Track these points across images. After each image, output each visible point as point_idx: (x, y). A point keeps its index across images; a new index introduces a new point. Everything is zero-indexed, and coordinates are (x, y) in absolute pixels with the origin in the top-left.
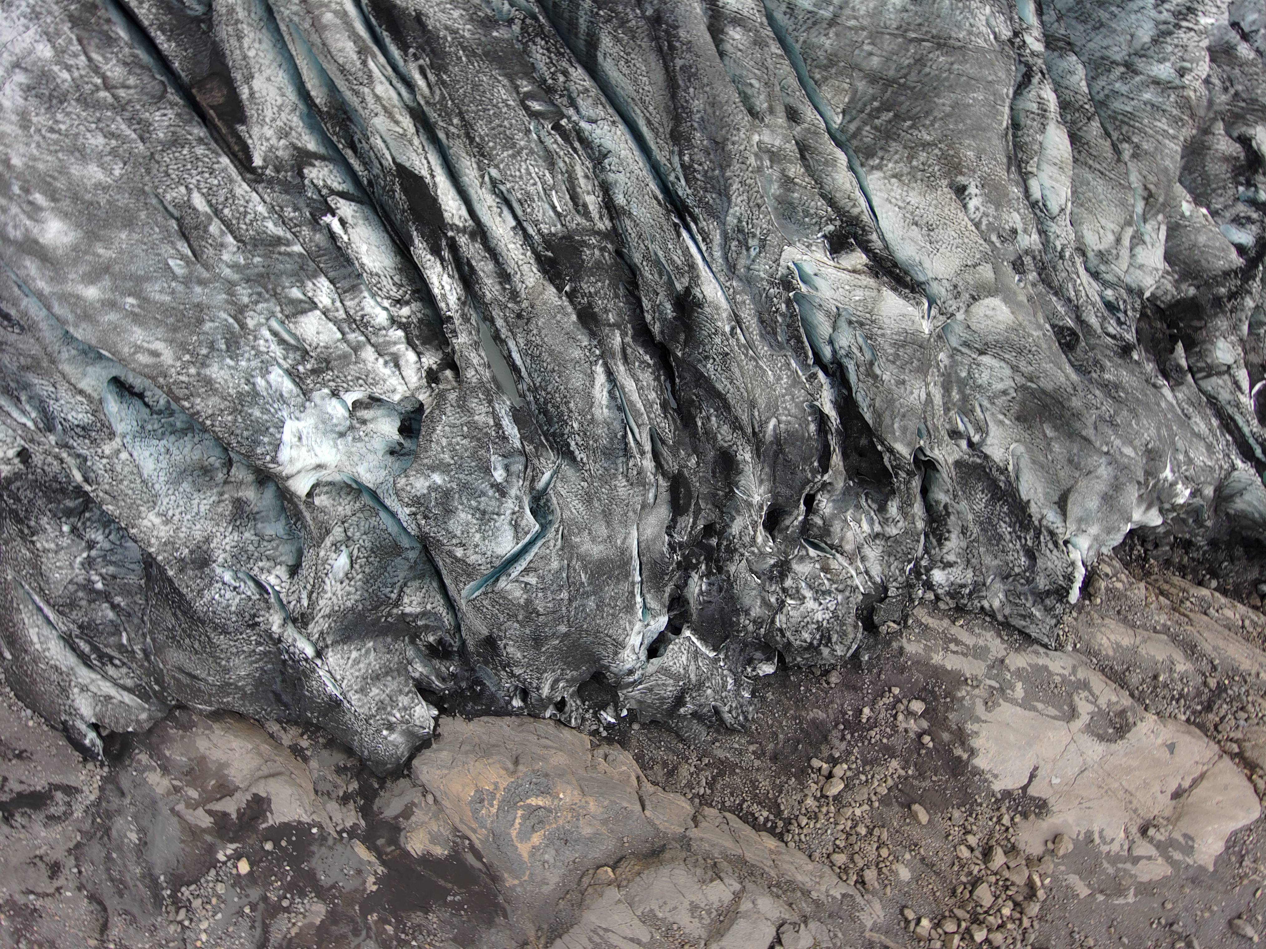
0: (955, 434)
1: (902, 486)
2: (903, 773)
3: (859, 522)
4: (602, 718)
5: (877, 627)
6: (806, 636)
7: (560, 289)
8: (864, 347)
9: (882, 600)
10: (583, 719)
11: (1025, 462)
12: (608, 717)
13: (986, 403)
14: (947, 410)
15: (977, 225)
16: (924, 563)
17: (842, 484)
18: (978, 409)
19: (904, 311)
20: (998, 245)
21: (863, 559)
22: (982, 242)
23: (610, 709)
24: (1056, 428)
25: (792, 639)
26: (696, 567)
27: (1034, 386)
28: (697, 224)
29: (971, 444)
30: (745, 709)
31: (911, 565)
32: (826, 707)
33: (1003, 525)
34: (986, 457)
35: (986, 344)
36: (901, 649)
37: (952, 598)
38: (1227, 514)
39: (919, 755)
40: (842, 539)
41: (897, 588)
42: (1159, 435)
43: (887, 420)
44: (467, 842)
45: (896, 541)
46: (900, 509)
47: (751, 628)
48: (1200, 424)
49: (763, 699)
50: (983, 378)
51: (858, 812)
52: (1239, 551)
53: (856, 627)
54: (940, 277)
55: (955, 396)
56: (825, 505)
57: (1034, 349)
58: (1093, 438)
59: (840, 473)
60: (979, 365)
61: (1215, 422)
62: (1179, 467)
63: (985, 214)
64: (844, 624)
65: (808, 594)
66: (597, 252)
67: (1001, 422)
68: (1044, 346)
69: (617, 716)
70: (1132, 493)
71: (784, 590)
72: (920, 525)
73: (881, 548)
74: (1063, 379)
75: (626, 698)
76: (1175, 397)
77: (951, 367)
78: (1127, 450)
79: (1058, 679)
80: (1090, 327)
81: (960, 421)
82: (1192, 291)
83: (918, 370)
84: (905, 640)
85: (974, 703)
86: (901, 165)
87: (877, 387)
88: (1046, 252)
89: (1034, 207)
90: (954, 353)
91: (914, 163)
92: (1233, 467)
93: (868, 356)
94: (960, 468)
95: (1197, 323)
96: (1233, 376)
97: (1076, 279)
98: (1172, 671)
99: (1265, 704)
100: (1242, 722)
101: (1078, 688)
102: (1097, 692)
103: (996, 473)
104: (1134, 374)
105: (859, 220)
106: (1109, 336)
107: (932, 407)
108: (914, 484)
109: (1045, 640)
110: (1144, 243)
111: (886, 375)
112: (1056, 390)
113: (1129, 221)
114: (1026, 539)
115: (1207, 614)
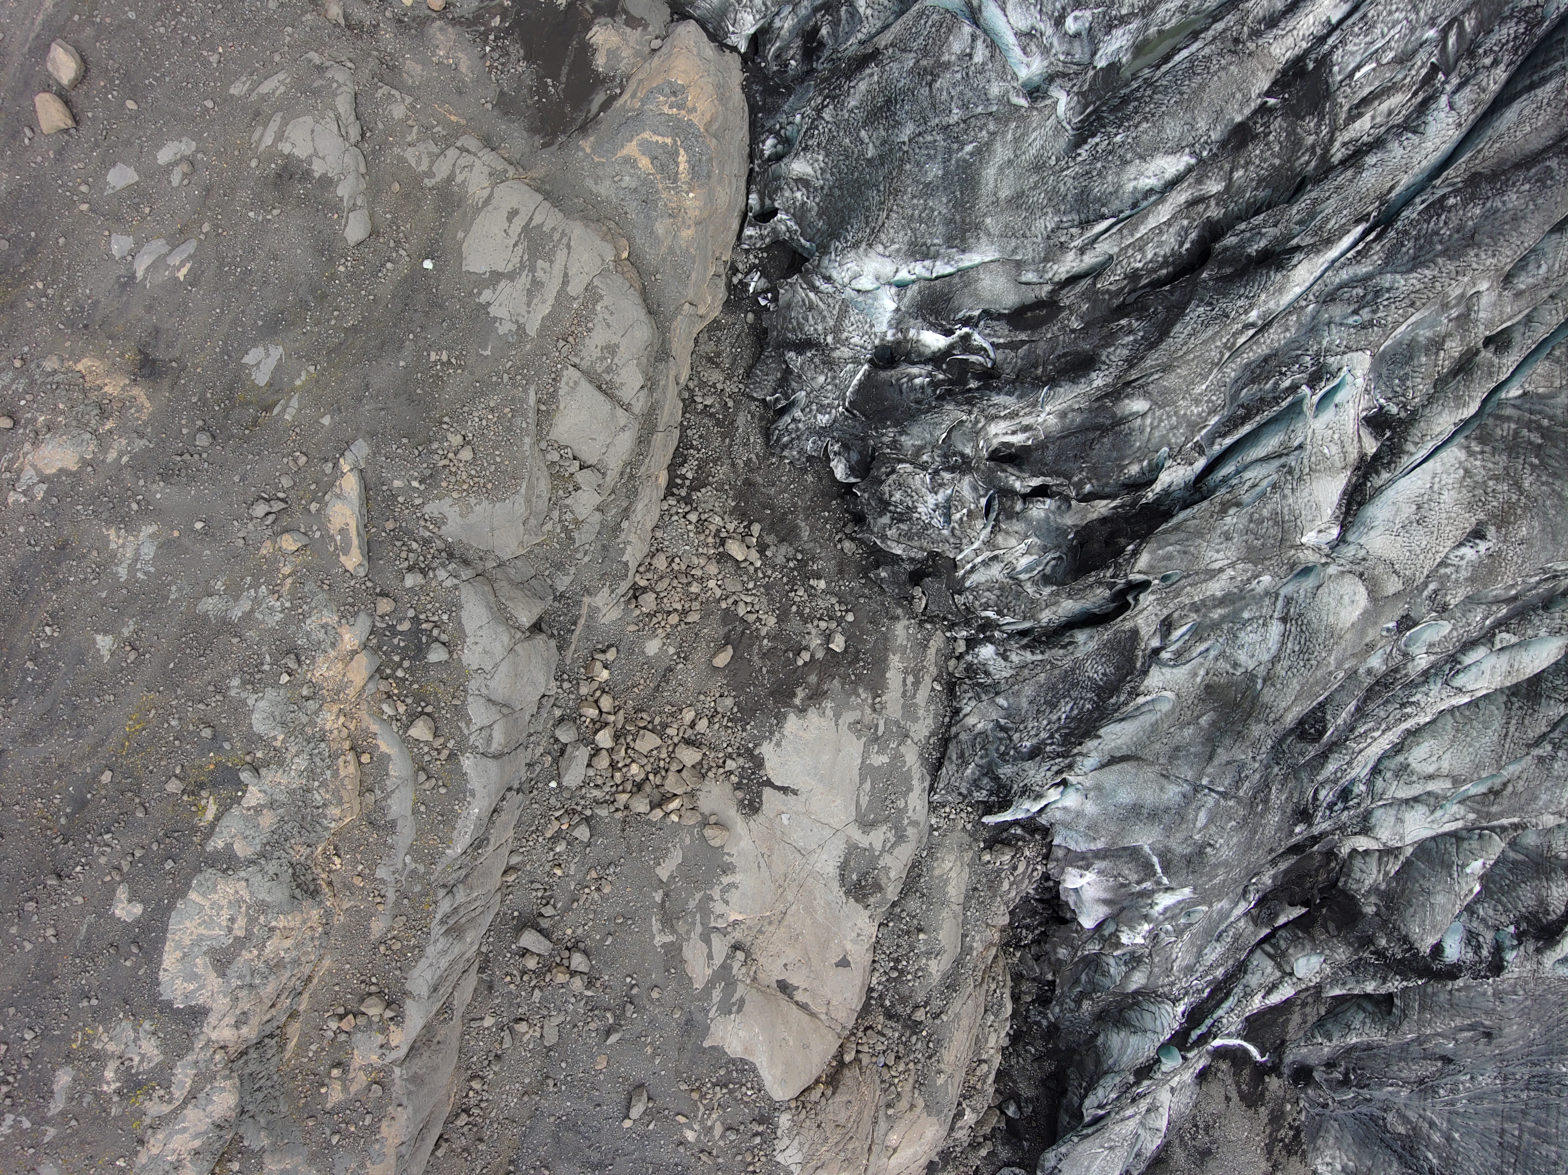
0: (1167, 626)
1: (1090, 580)
2: (762, 633)
3: (1028, 552)
4: (753, 274)
5: (919, 582)
6: (897, 496)
7: (1269, 93)
8: (1258, 488)
9: (949, 587)
10: (747, 251)
11: (1149, 719)
12: (755, 282)
13: (1212, 654)
14: (1197, 606)
15: (1443, 564)
16: (997, 632)
17: (1069, 523)
18: (1202, 647)
20: (1425, 593)
21: (989, 561)
22: (1426, 572)
23: (763, 284)
24: (1213, 724)
25: (890, 481)
26: (938, 368)
27: (1259, 687)
28: (1373, 241)
29: (1156, 651)
30: (795, 442)
31: (994, 616)
32: (815, 540)
33: (1068, 707)
34: (1145, 673)
35: (1300, 616)
36: (896, 619)
37: (966, 668)
38: (1096, 1035)
39: (786, 650)
40: (1007, 533)
41: (965, 604)
43: (1172, 538)
44: (618, 91)
45: (1018, 595)
47: (886, 439)
48: (1213, 953)
49: (804, 471)
50: (1247, 637)
51: (712, 584)
52: (1050, 1066)
53: (922, 549)
54: (1365, 546)
55: (1216, 614)
56: (1039, 510)
57: (1314, 662)
58: (1216, 762)
59: (1081, 518)
60: (1264, 625)
61: (1219, 973)
62: (1171, 917)
63: (1458, 569)
64: (920, 538)
65: (941, 497)
66: (1310, 140)
67: (1195, 675)
68: (1319, 674)
69: (756, 294)
71: (936, 472)
72: (1046, 617)
73: (1005, 580)
74: (1282, 706)
75: (791, 285)
76: (1238, 919)
77: (1254, 597)
78: (1202, 818)
79: (901, 804)
80: (1323, 765)
81: (1184, 629)
82: (1370, 910)
83: (1250, 549)
84: (906, 622)
85: (854, 709)
86: (1483, 472)
87: (1212, 516)
88: (1405, 686)
89: (1453, 659)
90: (1272, 595)
91: (1491, 483)
92: (1175, 1001)
93: (1246, 498)
94: (1130, 638)
95: (1331, 926)
96: (1281, 981)
97: (1376, 734)
98: (928, 954)
99: (908, 1087)
100: (882, 1060)
101: (896, 828)
102: (896, 852)
103: (1128, 687)
104: (1279, 829)
105: (1403, 452)
106: (1316, 792)
107: (1205, 581)
108: (1098, 591)
109: (941, 786)
110: (1432, 812)
111: (1231, 519)
112: (1265, 706)
113: (1457, 781)
114: (1052, 744)
115: (986, 1011)
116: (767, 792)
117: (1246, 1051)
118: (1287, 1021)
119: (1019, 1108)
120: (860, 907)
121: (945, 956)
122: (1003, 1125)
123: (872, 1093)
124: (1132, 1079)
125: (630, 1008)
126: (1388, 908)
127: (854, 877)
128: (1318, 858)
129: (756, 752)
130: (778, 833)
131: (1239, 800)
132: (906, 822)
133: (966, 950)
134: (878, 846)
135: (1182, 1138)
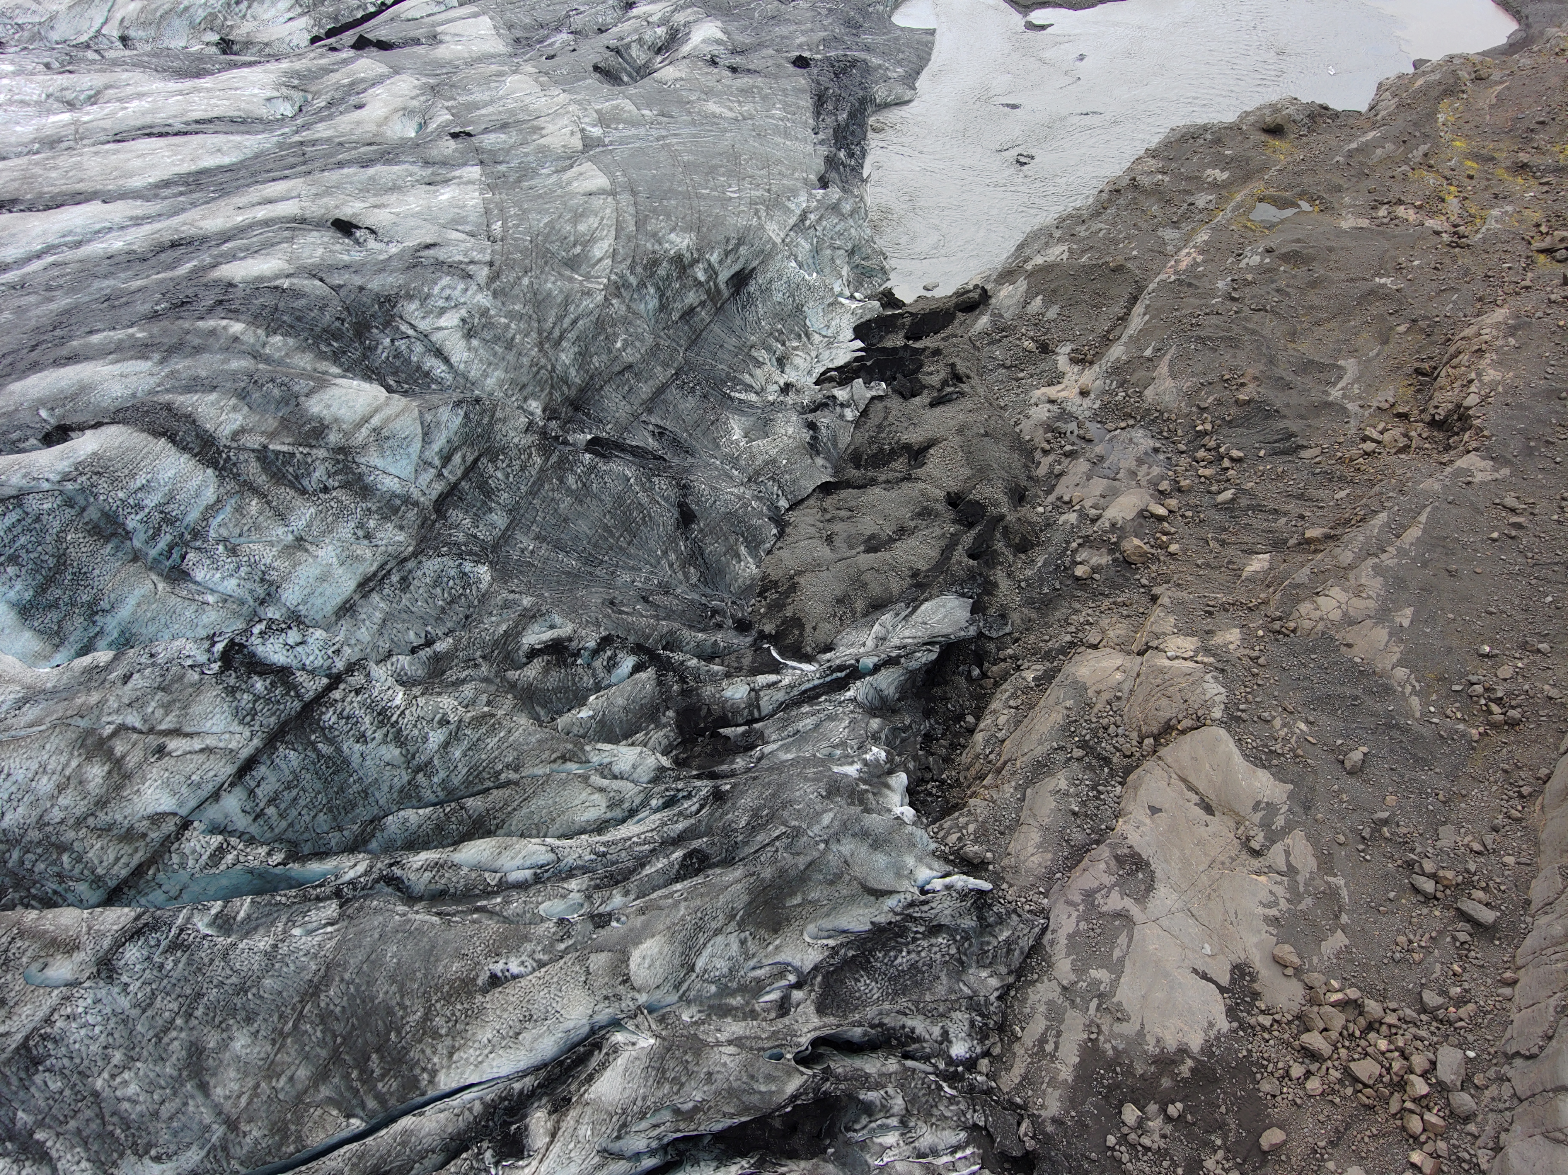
0: (783, 1007)
1: (842, 1087)
2: (1220, 1154)
3: (884, 1149)
5: (1027, 1152)
8: (653, 1121)
9: (990, 1136)
11: (827, 923)
13: (751, 963)
14: (753, 1015)
15: (541, 964)
16: (942, 1066)
17: (831, 1167)
18: (758, 973)
19: (620, 1070)
20: (571, 942)
21: (935, 1152)
22: (563, 961)
24: (792, 894)
27: (741, 913)
29: (798, 986)
31: (944, 1085)
33: (899, 960)
34: (816, 968)
35: (682, 966)
36: (1054, 1120)
37: (987, 1037)
38: (899, 700)
39: (1194, 1124)
41: (975, 1111)
42: (813, 780)
43: (755, 1099)
45: (913, 1101)
46: (869, 1089)
48: (806, 723)
50: (722, 965)
52: (937, 691)
54: (590, 1012)
55: (738, 999)
57: (699, 915)
58: (809, 859)
59: (816, 1167)
60: (705, 971)
61: (806, 709)
62: (848, 756)
63: (532, 954)
67: (777, 948)
68: (698, 903)
70: (873, 820)
72: (893, 1065)
73: (920, 1123)
74: (739, 886)
76: (775, 740)
77: (701, 1004)
78: (827, 819)
79: (1083, 926)
80: (685, 831)
81: (767, 998)
82: (670, 713)
83: (698, 1054)
84: (1043, 1113)
85: (1121, 1035)
86: (440, 1047)
87: (710, 1108)
88: (594, 871)
89: (537, 879)
90: (685, 1000)
91: (443, 1031)
92: (853, 700)
93: (666, 1116)
94: (826, 1007)
95: (704, 712)
96: (762, 688)
97: (635, 839)
98: (1066, 794)
99: (1099, 706)
100: (1120, 731)
101: (1092, 905)
102: (1096, 884)
103: (837, 959)
104: (743, 792)
105: (486, 1106)
106: (698, 811)
107: (746, 1037)
108: (840, 1070)
109: (1037, 930)
110: (611, 763)
111: (696, 1094)
112: (750, 893)
113: (585, 779)
114: (917, 932)
115: (1003, 741)
116: (1225, 981)
117: (780, 654)
118: (753, 662)
119: (969, 672)
120: (1137, 849)
121: (1050, 788)
122: (986, 664)
123: (1133, 711)
124: (903, 660)
125: (1366, 833)
126: (658, 710)
127: (1140, 876)
128: (694, 764)
129: (1235, 1025)
130: (1215, 938)
131: (785, 823)
132: (1081, 908)
133: (1022, 788)
134: (1115, 894)
135: (853, 615)
